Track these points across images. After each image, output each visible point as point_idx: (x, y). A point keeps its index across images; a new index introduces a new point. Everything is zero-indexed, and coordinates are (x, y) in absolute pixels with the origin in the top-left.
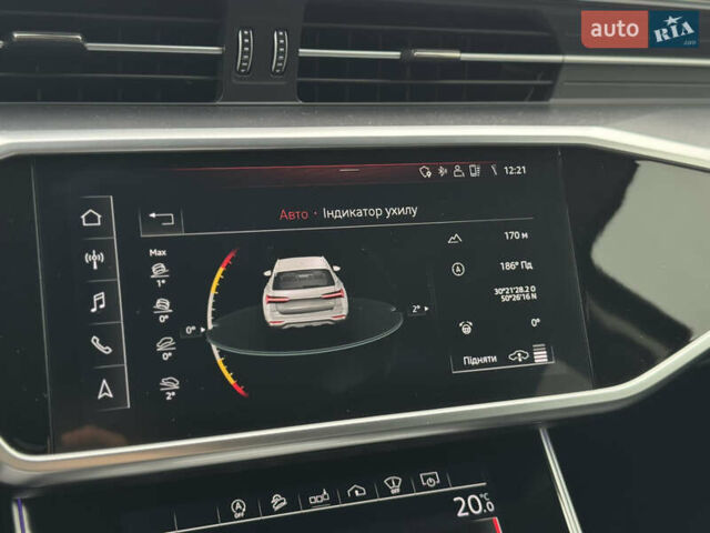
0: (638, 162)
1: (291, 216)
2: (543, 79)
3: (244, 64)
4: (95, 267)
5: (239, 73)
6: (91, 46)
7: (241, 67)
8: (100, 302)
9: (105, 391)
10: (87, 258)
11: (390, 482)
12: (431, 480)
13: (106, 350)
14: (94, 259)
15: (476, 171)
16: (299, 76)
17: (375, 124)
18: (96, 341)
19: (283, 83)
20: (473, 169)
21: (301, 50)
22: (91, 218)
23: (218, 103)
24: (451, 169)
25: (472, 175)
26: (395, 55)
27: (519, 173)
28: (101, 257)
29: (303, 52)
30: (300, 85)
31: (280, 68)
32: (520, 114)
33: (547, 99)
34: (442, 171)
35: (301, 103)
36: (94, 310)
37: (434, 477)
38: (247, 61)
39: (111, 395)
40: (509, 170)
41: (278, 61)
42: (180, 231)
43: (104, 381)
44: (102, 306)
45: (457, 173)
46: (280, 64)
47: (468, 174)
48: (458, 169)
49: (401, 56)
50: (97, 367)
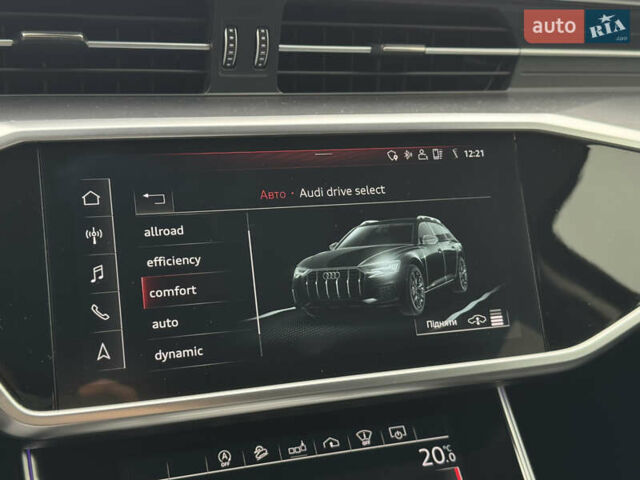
0: (590, 146)
1: (271, 195)
2: (502, 70)
3: (230, 59)
4: (95, 242)
5: (225, 66)
6: (92, 44)
7: (227, 61)
8: (99, 274)
9: (103, 354)
10: (88, 234)
11: (361, 435)
12: (398, 434)
13: (104, 317)
14: (94, 235)
15: (438, 155)
16: (280, 69)
17: (347, 112)
18: (95, 309)
19: (265, 76)
20: (436, 153)
21: (280, 46)
22: (91, 199)
23: (206, 94)
24: (416, 153)
25: (435, 158)
26: (366, 49)
27: (477, 156)
28: (100, 233)
29: (283, 47)
30: (280, 77)
31: (262, 62)
32: (480, 102)
33: (505, 89)
34: (408, 155)
35: (281, 93)
36: (93, 281)
37: (401, 430)
38: (232, 56)
39: (108, 357)
40: (469, 154)
41: (260, 55)
42: (170, 209)
43: (103, 345)
44: (101, 277)
45: (422, 157)
46: (262, 59)
47: (431, 157)
48: (422, 153)
49: (372, 50)
50: (96, 332)
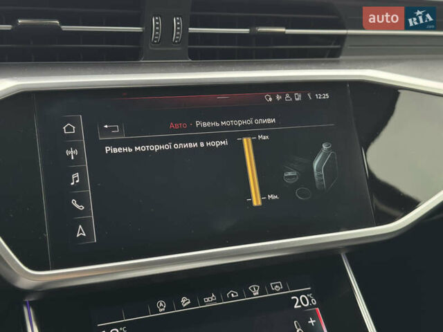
0: (399, 91)
2: (335, 44)
3: (156, 37)
4: (73, 158)
5: (153, 43)
6: (64, 28)
7: (155, 39)
8: (76, 179)
9: (81, 232)
11: (252, 288)
12: (277, 287)
13: (81, 208)
14: (72, 153)
16: (189, 45)
18: (74, 203)
19: (179, 49)
20: (297, 96)
21: (190, 29)
22: (68, 129)
23: (141, 61)
24: (284, 96)
25: (297, 99)
26: (246, 31)
27: (324, 98)
28: (76, 152)
29: (191, 30)
30: (190, 49)
31: (178, 39)
32: (323, 64)
33: (338, 56)
34: (278, 98)
35: (190, 60)
36: (72, 184)
37: (279, 285)
38: (158, 35)
39: (84, 235)
40: (319, 96)
41: (176, 35)
42: (122, 135)
43: (80, 226)
44: (77, 181)
45: (287, 99)
46: (177, 37)
47: (294, 99)
48: (287, 96)
49: (250, 31)
50: (75, 218)
